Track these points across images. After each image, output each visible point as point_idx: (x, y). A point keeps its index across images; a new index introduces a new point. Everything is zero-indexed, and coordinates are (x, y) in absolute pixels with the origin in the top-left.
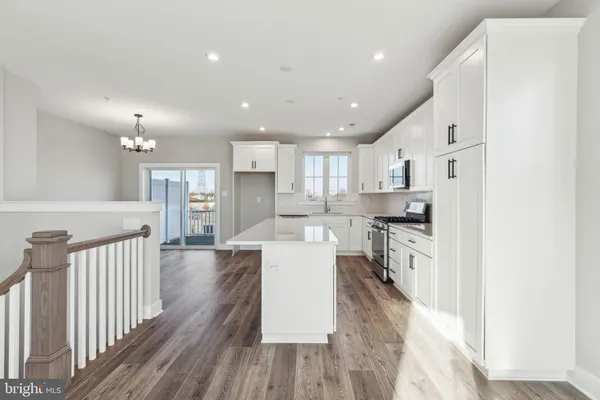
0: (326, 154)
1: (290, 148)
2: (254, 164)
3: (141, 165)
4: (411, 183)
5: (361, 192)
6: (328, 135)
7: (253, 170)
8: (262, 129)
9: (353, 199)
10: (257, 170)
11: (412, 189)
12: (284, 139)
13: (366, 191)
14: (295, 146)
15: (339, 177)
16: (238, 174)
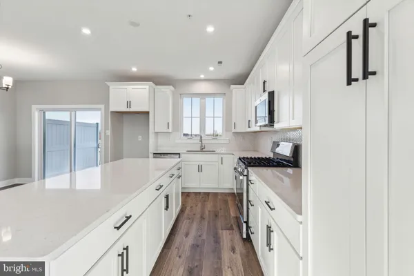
0: (203, 96)
1: (167, 90)
2: (129, 104)
3: (34, 107)
4: (276, 119)
5: (233, 130)
6: (202, 77)
7: (128, 110)
8: (134, 69)
9: (227, 137)
10: (131, 110)
11: (277, 126)
12: (159, 81)
13: (238, 130)
14: (171, 87)
15: (214, 117)
16: (114, 113)
